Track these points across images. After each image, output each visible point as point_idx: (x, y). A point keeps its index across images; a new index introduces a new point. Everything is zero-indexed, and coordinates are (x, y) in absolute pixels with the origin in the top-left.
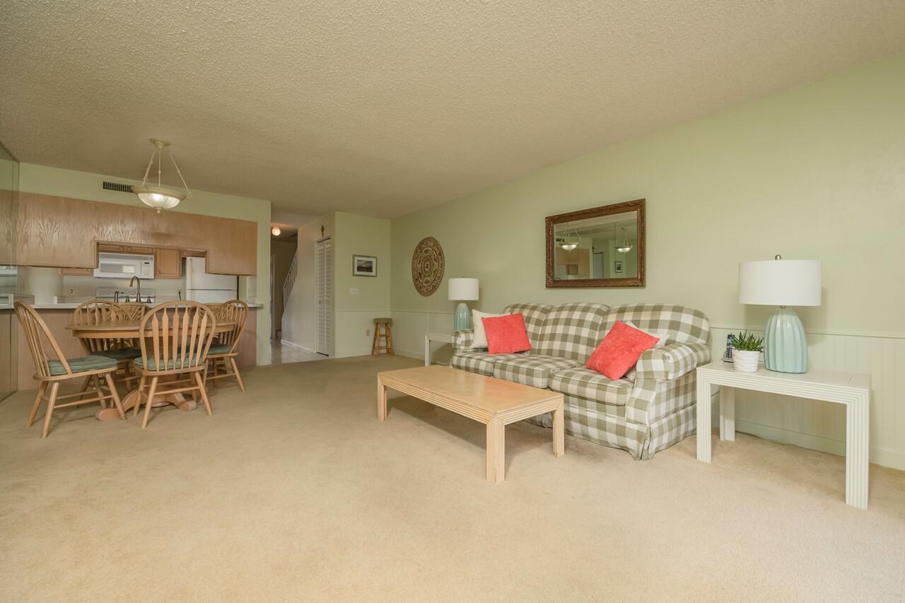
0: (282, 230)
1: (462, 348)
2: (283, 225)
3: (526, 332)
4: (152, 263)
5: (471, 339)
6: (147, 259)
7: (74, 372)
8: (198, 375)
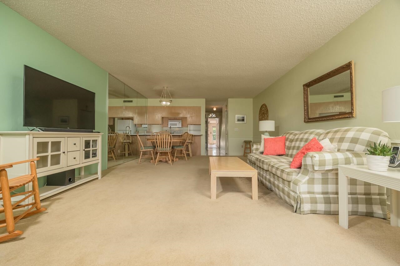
0: (217, 108)
1: (254, 151)
2: (217, 107)
3: (285, 145)
4: (181, 122)
5: (259, 148)
6: (180, 121)
7: (145, 149)
8: (169, 153)
